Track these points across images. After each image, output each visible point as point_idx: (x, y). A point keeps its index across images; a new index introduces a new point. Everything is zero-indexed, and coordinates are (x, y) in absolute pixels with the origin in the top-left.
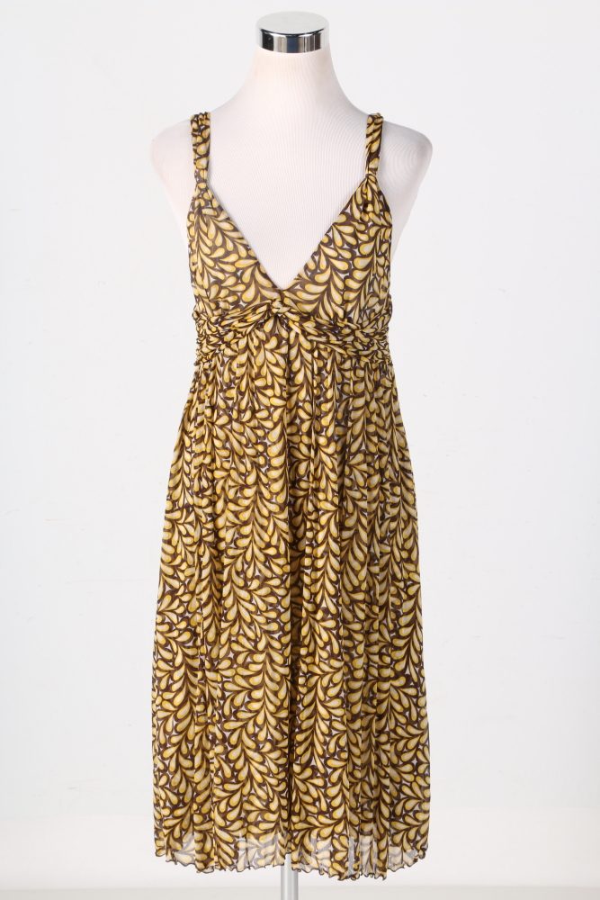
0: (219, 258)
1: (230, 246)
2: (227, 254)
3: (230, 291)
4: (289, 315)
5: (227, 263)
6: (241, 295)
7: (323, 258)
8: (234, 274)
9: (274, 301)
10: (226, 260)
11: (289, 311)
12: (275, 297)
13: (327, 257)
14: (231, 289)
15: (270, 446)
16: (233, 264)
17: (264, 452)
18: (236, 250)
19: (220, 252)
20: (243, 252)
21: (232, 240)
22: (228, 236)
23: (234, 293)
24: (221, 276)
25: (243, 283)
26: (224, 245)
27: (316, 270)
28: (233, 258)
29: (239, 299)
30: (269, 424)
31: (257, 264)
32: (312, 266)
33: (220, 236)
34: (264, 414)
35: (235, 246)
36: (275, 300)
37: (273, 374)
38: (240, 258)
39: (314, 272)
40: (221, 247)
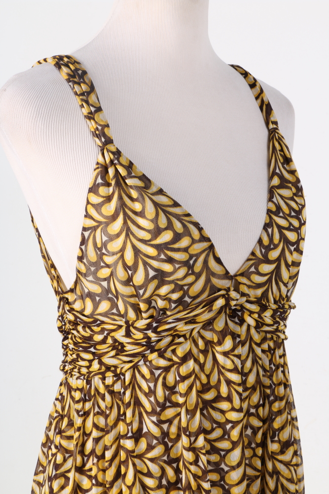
0: (166, 244)
1: (178, 226)
2: (177, 237)
3: (176, 284)
4: (248, 306)
5: (178, 250)
6: (188, 289)
7: (276, 230)
8: (185, 264)
9: (228, 290)
10: (176, 246)
11: (247, 301)
12: (228, 286)
13: (280, 228)
14: (179, 282)
15: (227, 472)
16: (186, 250)
17: (221, 480)
18: (187, 232)
19: (167, 237)
20: (196, 234)
21: (178, 217)
22: (170, 214)
23: (181, 288)
24: (167, 267)
25: (193, 273)
26: (170, 226)
27: (269, 245)
28: (185, 242)
29: (186, 293)
30: (225, 445)
31: (212, 247)
32: (266, 241)
33: (161, 214)
34: (218, 433)
35: (184, 226)
36: (229, 288)
37: (229, 382)
38: (194, 241)
39: (268, 249)
40: (166, 229)
